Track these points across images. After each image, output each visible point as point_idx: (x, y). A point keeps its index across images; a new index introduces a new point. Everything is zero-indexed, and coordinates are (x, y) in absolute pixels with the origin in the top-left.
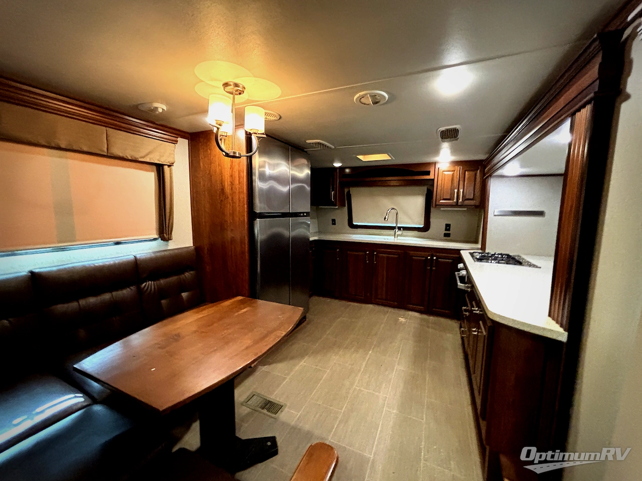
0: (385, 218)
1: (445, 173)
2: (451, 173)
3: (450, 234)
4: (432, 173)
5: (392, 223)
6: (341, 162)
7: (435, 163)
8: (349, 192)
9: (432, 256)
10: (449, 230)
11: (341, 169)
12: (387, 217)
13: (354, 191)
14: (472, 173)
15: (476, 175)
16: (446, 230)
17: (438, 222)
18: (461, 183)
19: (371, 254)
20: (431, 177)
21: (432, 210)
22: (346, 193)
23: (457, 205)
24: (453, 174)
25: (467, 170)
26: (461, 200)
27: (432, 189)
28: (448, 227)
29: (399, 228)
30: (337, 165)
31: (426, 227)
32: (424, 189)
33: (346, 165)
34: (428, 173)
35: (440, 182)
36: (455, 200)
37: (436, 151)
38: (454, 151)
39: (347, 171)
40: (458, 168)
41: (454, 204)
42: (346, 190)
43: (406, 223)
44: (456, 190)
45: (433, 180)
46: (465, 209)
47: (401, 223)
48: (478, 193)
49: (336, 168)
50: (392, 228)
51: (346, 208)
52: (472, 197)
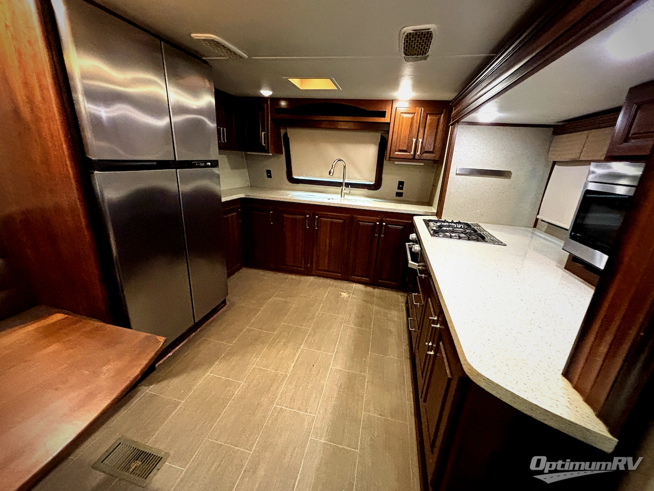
0: (330, 173)
1: (404, 115)
2: (410, 116)
3: (402, 193)
4: (388, 115)
5: (339, 178)
6: (272, 89)
7: (392, 101)
8: (286, 134)
9: (381, 222)
10: (402, 189)
11: (274, 100)
12: (332, 171)
13: (292, 133)
14: (435, 118)
15: (439, 119)
16: (399, 188)
17: (390, 181)
18: (421, 130)
19: (312, 219)
20: (386, 120)
21: (385, 162)
22: (282, 136)
23: (413, 159)
24: (413, 118)
25: (430, 114)
26: (418, 153)
27: (385, 136)
28: (401, 184)
29: (347, 185)
30: (266, 93)
31: (377, 185)
32: (378, 136)
33: (280, 94)
34: (383, 114)
35: (396, 127)
36: (412, 153)
37: (394, 82)
38: (418, 82)
39: (283, 104)
40: (420, 110)
41: (411, 157)
42: (282, 131)
43: (356, 179)
44: (414, 140)
45: (389, 124)
46: (423, 164)
47: (349, 178)
48: (438, 145)
49: (264, 99)
50: (339, 184)
51: (283, 156)
52: (431, 150)
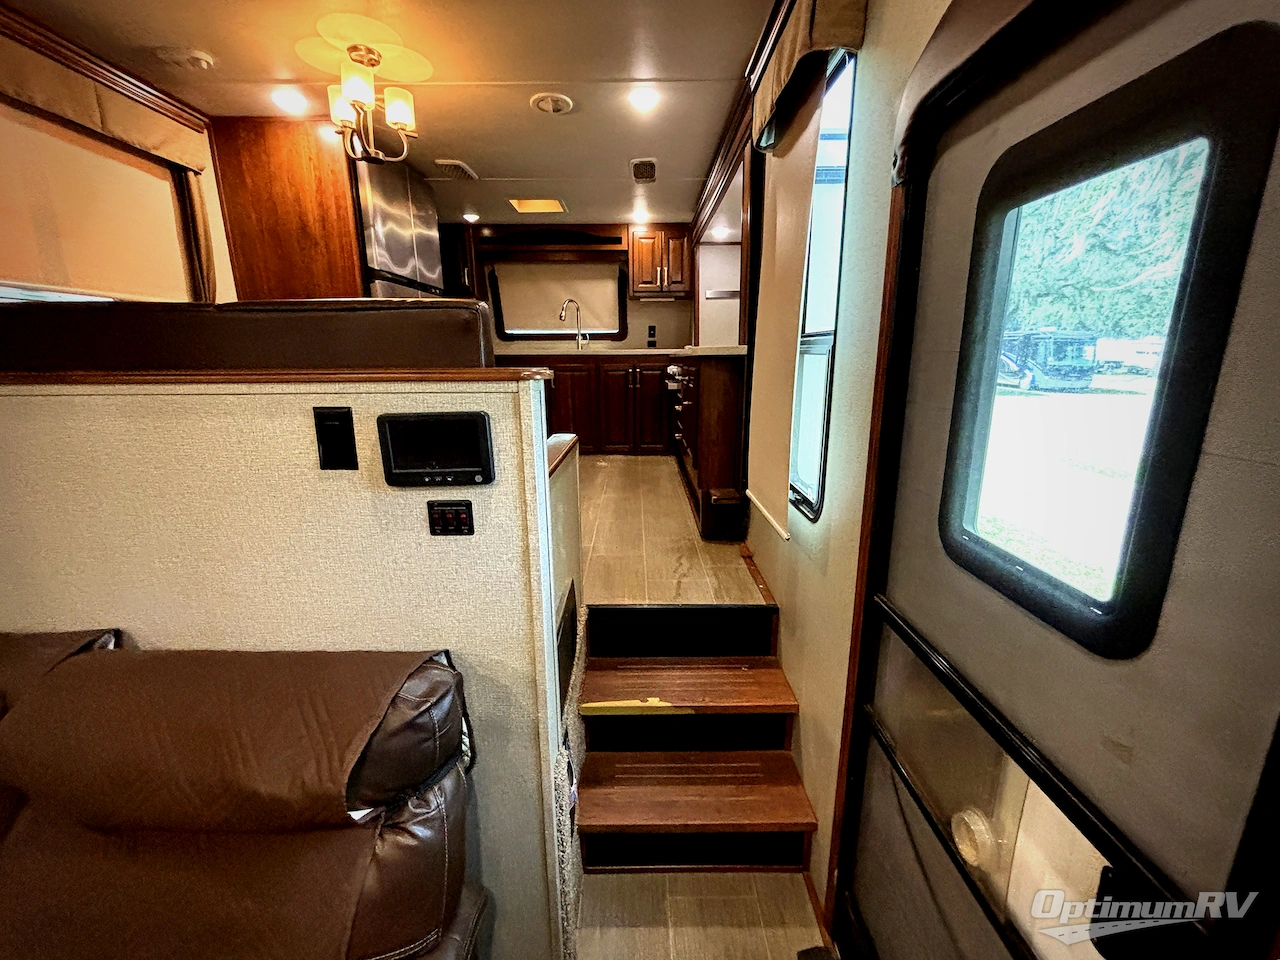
0: (561, 317)
1: (643, 240)
2: (651, 241)
3: (655, 341)
4: (624, 241)
5: (572, 328)
6: (478, 212)
7: (627, 225)
8: (493, 271)
9: (634, 368)
10: (653, 334)
11: (478, 227)
12: (563, 314)
13: (501, 270)
14: (677, 242)
15: (682, 245)
16: (650, 334)
17: (638, 324)
18: (665, 257)
20: (623, 247)
21: (630, 304)
22: (488, 274)
23: (661, 292)
24: (654, 243)
25: (672, 238)
26: (666, 283)
27: (625, 269)
28: (652, 329)
29: (583, 336)
30: (472, 218)
31: (621, 336)
32: (616, 268)
33: (485, 221)
34: (619, 241)
35: (636, 251)
36: (659, 284)
37: (627, 202)
38: (654, 203)
39: (486, 232)
40: (661, 235)
41: (659, 289)
42: (487, 270)
43: (595, 327)
44: (659, 269)
45: (626, 252)
46: (673, 300)
47: (586, 328)
48: (687, 274)
49: (468, 225)
50: (572, 336)
51: (490, 304)
52: (680, 279)
